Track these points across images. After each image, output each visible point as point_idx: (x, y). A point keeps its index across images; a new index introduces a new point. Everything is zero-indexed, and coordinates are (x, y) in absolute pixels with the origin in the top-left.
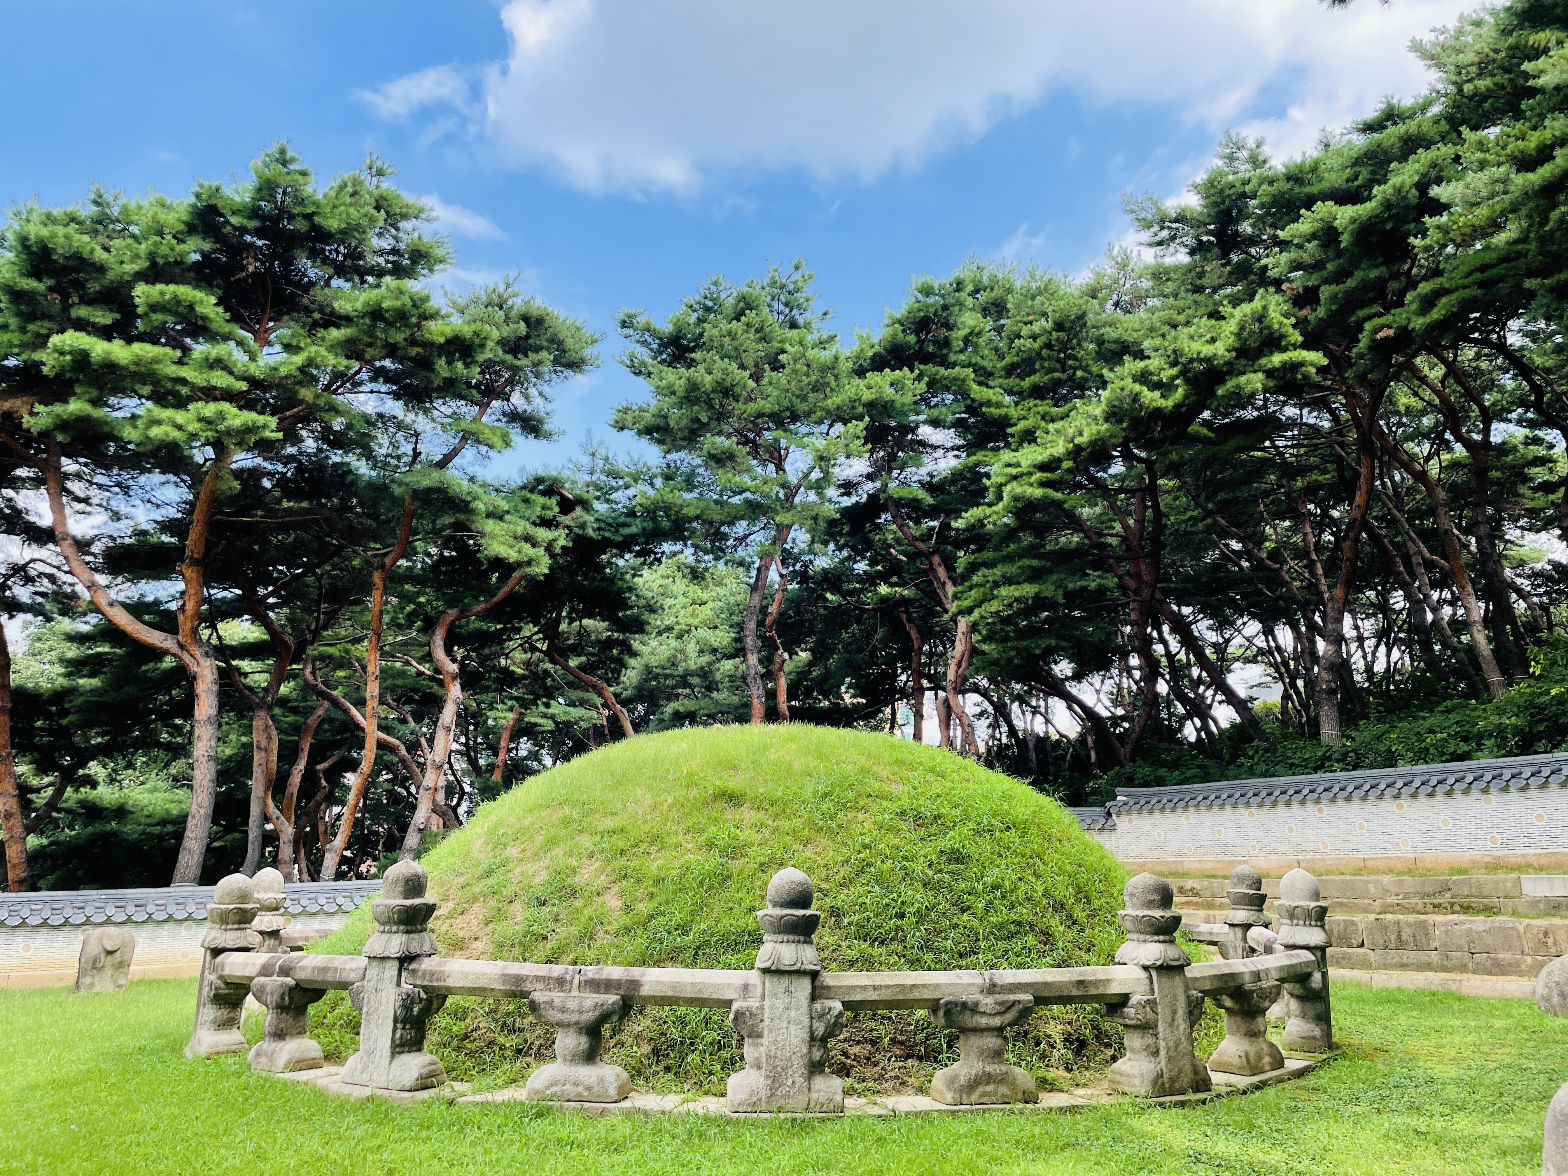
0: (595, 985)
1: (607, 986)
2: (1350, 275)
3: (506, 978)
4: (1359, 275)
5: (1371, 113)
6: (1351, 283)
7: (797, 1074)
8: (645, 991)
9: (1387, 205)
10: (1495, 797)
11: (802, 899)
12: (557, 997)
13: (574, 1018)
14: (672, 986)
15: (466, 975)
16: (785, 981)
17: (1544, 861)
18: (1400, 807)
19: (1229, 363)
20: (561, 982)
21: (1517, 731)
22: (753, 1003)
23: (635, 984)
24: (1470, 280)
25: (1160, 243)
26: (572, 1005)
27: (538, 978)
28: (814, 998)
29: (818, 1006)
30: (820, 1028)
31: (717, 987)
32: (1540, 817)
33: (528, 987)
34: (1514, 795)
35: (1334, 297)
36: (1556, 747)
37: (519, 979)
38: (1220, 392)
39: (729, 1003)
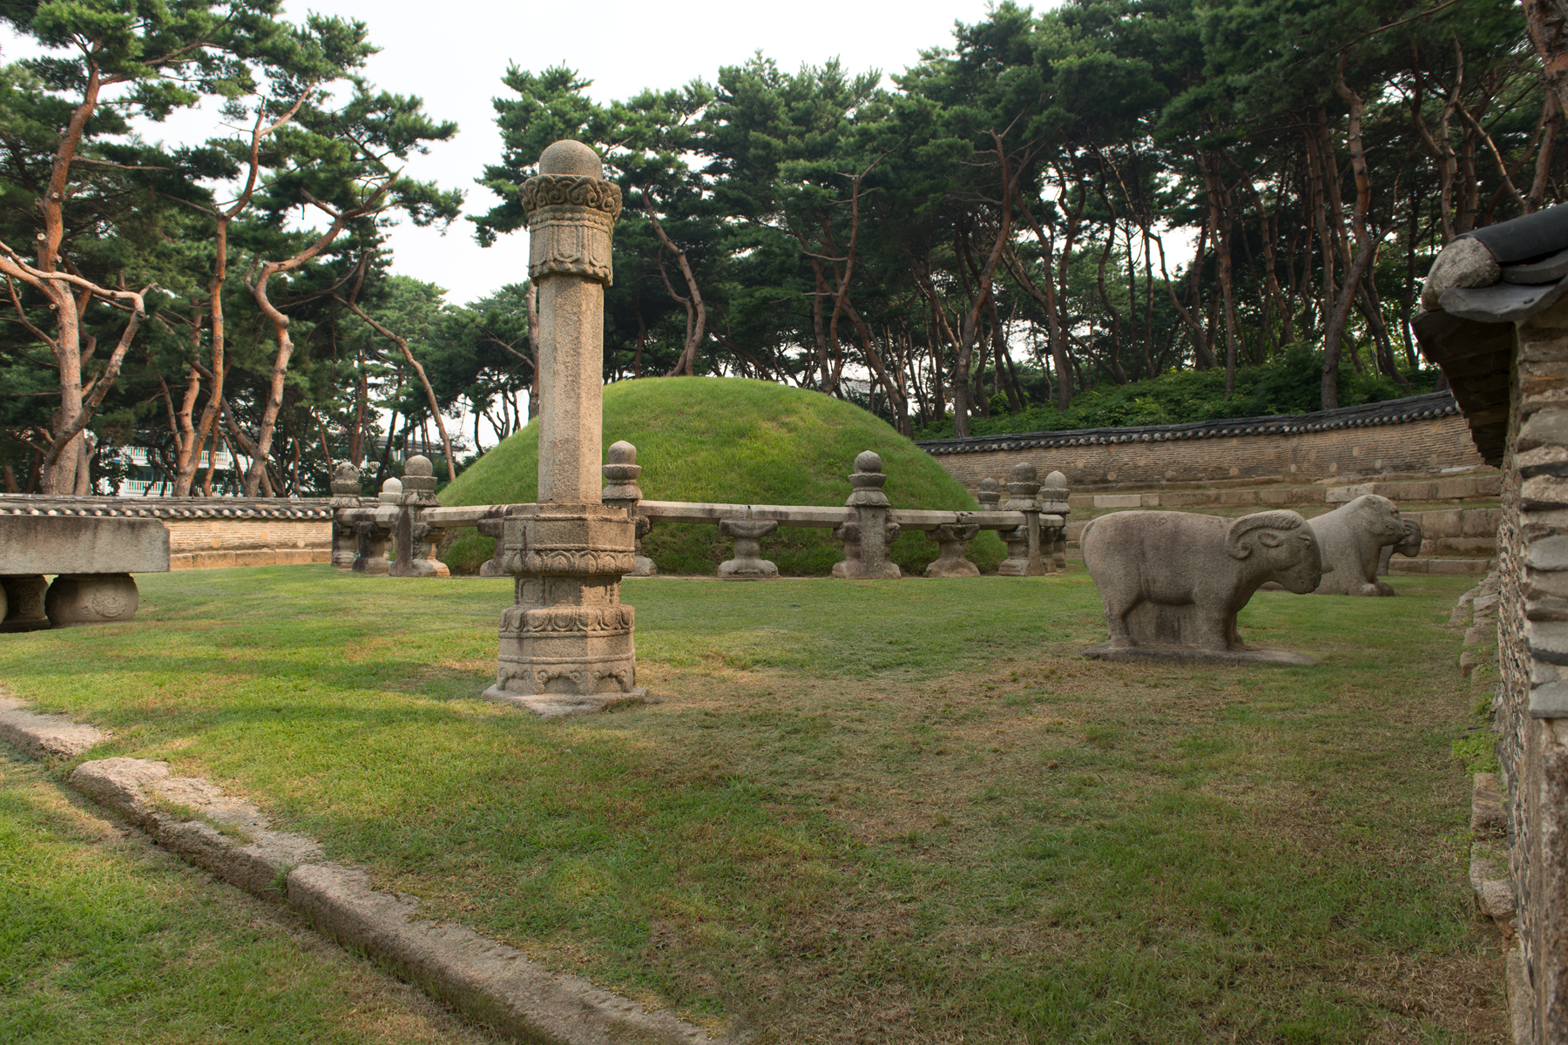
0: (761, 515)
7: (879, 561)
8: (792, 518)
11: (877, 469)
12: (739, 522)
14: (807, 515)
16: (872, 513)
22: (855, 524)
23: (786, 514)
26: (749, 526)
27: (725, 511)
28: (886, 521)
29: (888, 525)
30: (890, 537)
31: (833, 515)
33: (719, 516)
37: (712, 512)
39: (839, 525)
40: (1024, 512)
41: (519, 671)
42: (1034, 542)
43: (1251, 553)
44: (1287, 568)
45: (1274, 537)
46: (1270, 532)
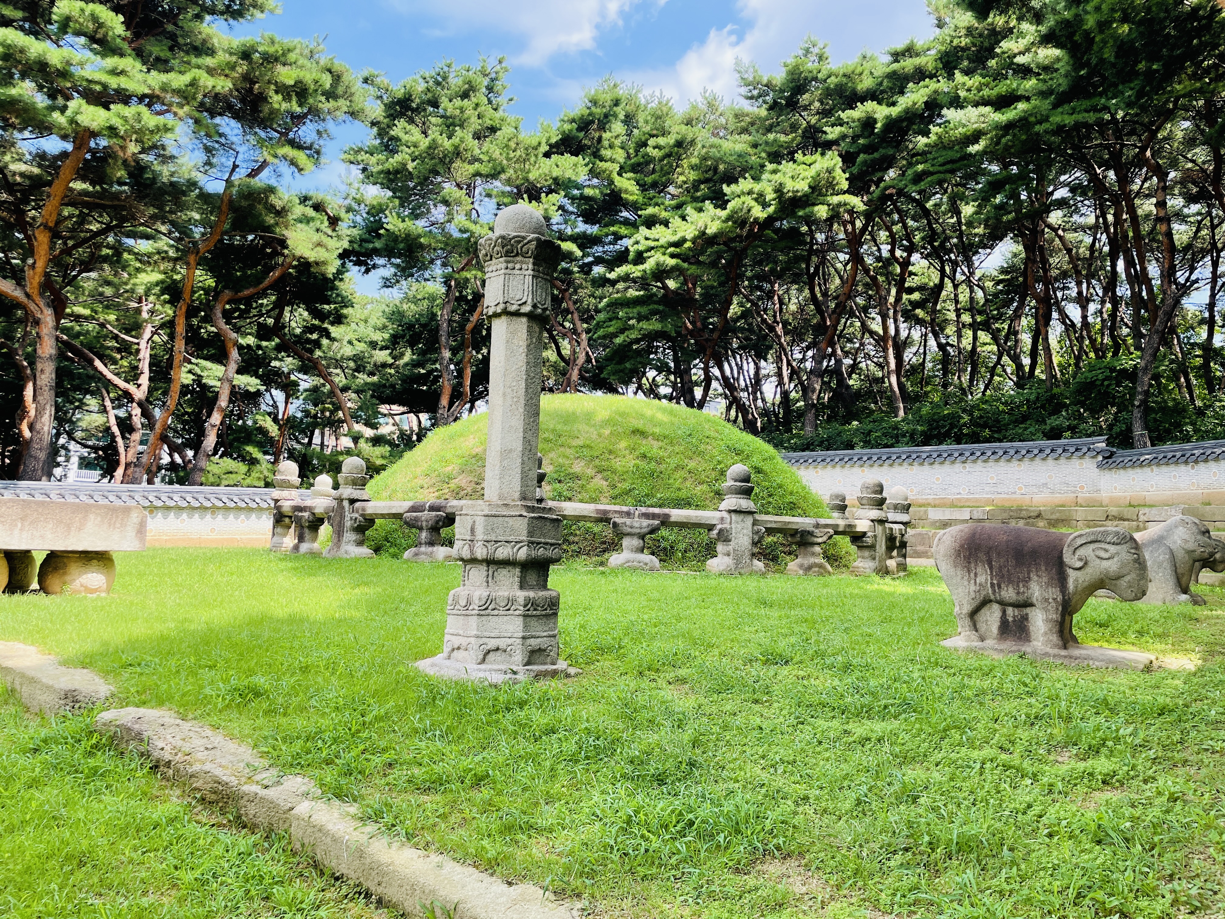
0: (646, 516)
1: (654, 516)
2: (877, 150)
3: (598, 511)
4: (882, 151)
5: (900, 46)
6: (876, 155)
7: (746, 558)
8: (673, 519)
9: (907, 111)
10: (916, 468)
11: (747, 479)
12: (628, 521)
13: (638, 531)
14: (686, 517)
15: (575, 510)
16: (741, 517)
17: (937, 502)
18: (863, 471)
19: (806, 195)
20: (628, 514)
21: (923, 433)
22: (726, 526)
23: (667, 516)
24: (944, 168)
25: (751, 98)
26: (636, 525)
27: (616, 512)
28: (754, 524)
29: (755, 528)
30: (756, 538)
31: (708, 518)
32: (938, 479)
33: (611, 516)
34: (926, 467)
35: (865, 162)
36: (940, 443)
37: (605, 512)
38: (801, 213)
39: (713, 526)
40: (872, 521)
41: (464, 644)
42: (881, 547)
43: (1086, 563)
44: (1118, 578)
45: (1106, 550)
46: (1103, 545)
